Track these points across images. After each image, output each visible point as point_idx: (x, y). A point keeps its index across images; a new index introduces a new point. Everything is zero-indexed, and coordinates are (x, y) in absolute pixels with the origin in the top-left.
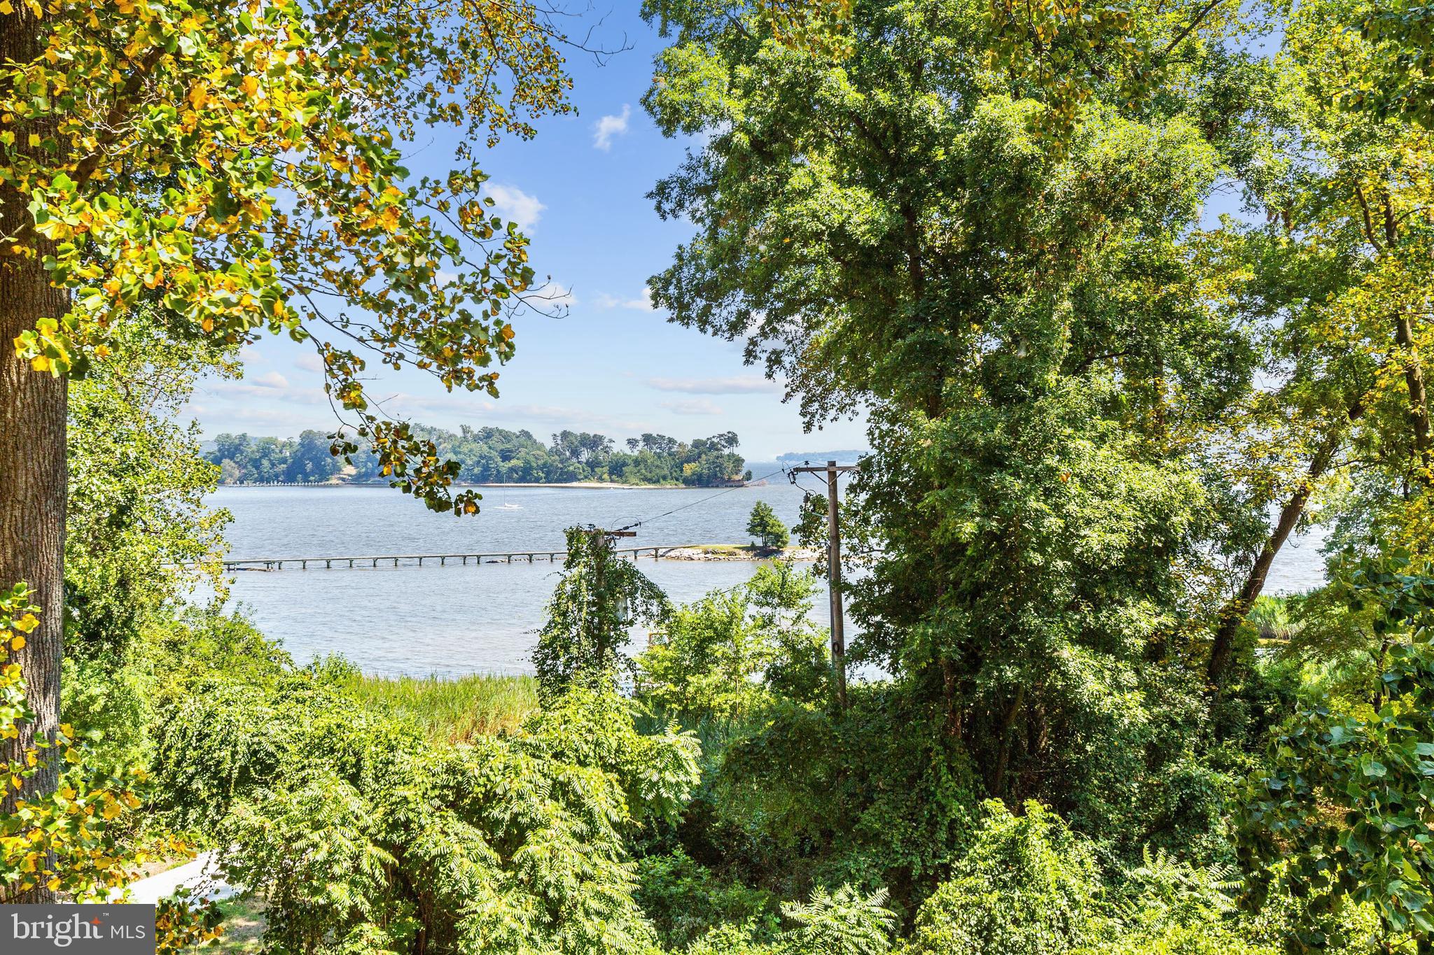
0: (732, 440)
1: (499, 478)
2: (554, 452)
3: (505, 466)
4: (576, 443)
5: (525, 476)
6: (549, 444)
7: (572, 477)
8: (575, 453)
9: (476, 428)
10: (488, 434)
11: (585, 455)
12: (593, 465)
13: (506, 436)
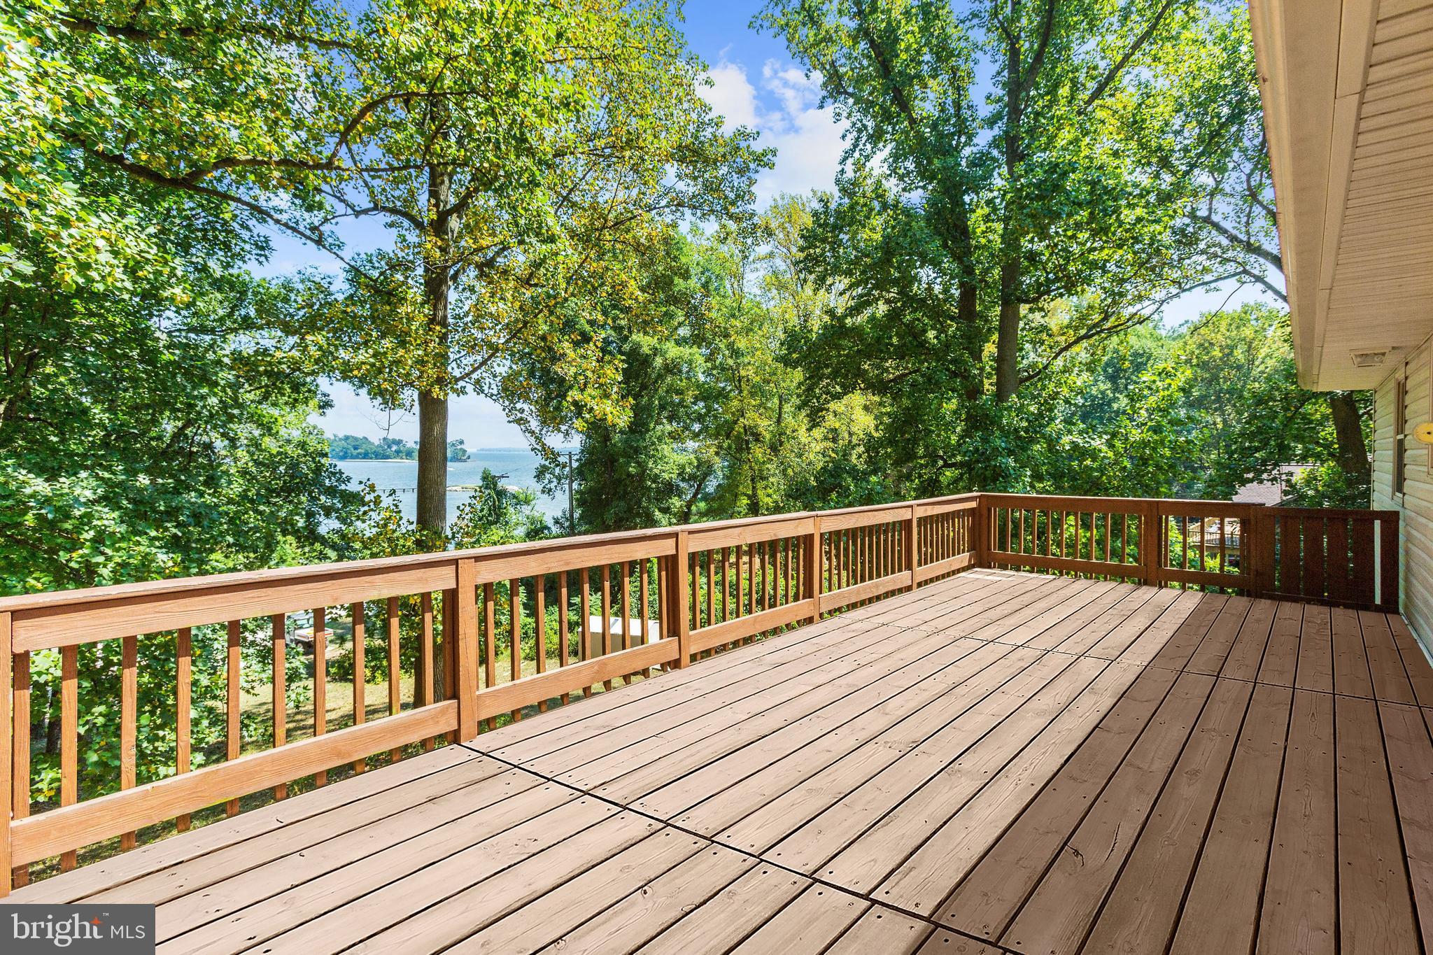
0: (462, 442)
1: (353, 457)
2: (379, 446)
3: (355, 452)
4: (389, 443)
5: (365, 456)
6: (377, 443)
7: (388, 457)
8: (389, 447)
9: (341, 435)
10: (347, 438)
11: (394, 448)
12: (398, 452)
13: (356, 439)
